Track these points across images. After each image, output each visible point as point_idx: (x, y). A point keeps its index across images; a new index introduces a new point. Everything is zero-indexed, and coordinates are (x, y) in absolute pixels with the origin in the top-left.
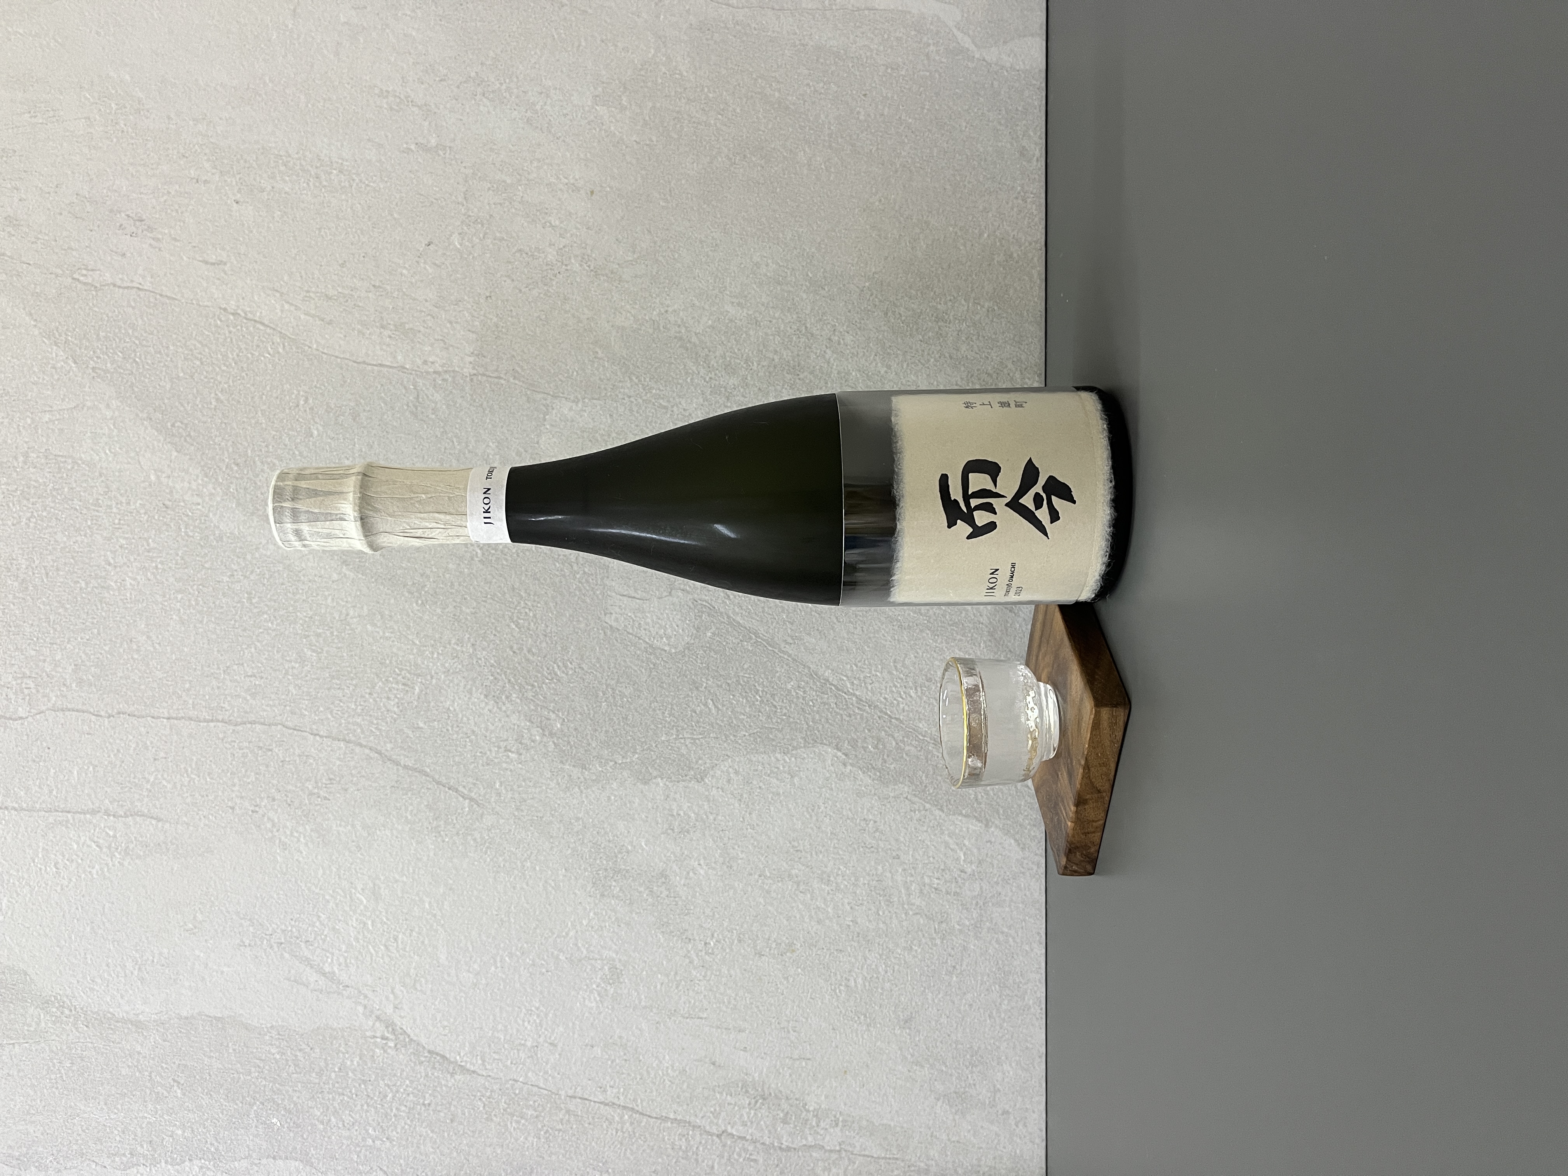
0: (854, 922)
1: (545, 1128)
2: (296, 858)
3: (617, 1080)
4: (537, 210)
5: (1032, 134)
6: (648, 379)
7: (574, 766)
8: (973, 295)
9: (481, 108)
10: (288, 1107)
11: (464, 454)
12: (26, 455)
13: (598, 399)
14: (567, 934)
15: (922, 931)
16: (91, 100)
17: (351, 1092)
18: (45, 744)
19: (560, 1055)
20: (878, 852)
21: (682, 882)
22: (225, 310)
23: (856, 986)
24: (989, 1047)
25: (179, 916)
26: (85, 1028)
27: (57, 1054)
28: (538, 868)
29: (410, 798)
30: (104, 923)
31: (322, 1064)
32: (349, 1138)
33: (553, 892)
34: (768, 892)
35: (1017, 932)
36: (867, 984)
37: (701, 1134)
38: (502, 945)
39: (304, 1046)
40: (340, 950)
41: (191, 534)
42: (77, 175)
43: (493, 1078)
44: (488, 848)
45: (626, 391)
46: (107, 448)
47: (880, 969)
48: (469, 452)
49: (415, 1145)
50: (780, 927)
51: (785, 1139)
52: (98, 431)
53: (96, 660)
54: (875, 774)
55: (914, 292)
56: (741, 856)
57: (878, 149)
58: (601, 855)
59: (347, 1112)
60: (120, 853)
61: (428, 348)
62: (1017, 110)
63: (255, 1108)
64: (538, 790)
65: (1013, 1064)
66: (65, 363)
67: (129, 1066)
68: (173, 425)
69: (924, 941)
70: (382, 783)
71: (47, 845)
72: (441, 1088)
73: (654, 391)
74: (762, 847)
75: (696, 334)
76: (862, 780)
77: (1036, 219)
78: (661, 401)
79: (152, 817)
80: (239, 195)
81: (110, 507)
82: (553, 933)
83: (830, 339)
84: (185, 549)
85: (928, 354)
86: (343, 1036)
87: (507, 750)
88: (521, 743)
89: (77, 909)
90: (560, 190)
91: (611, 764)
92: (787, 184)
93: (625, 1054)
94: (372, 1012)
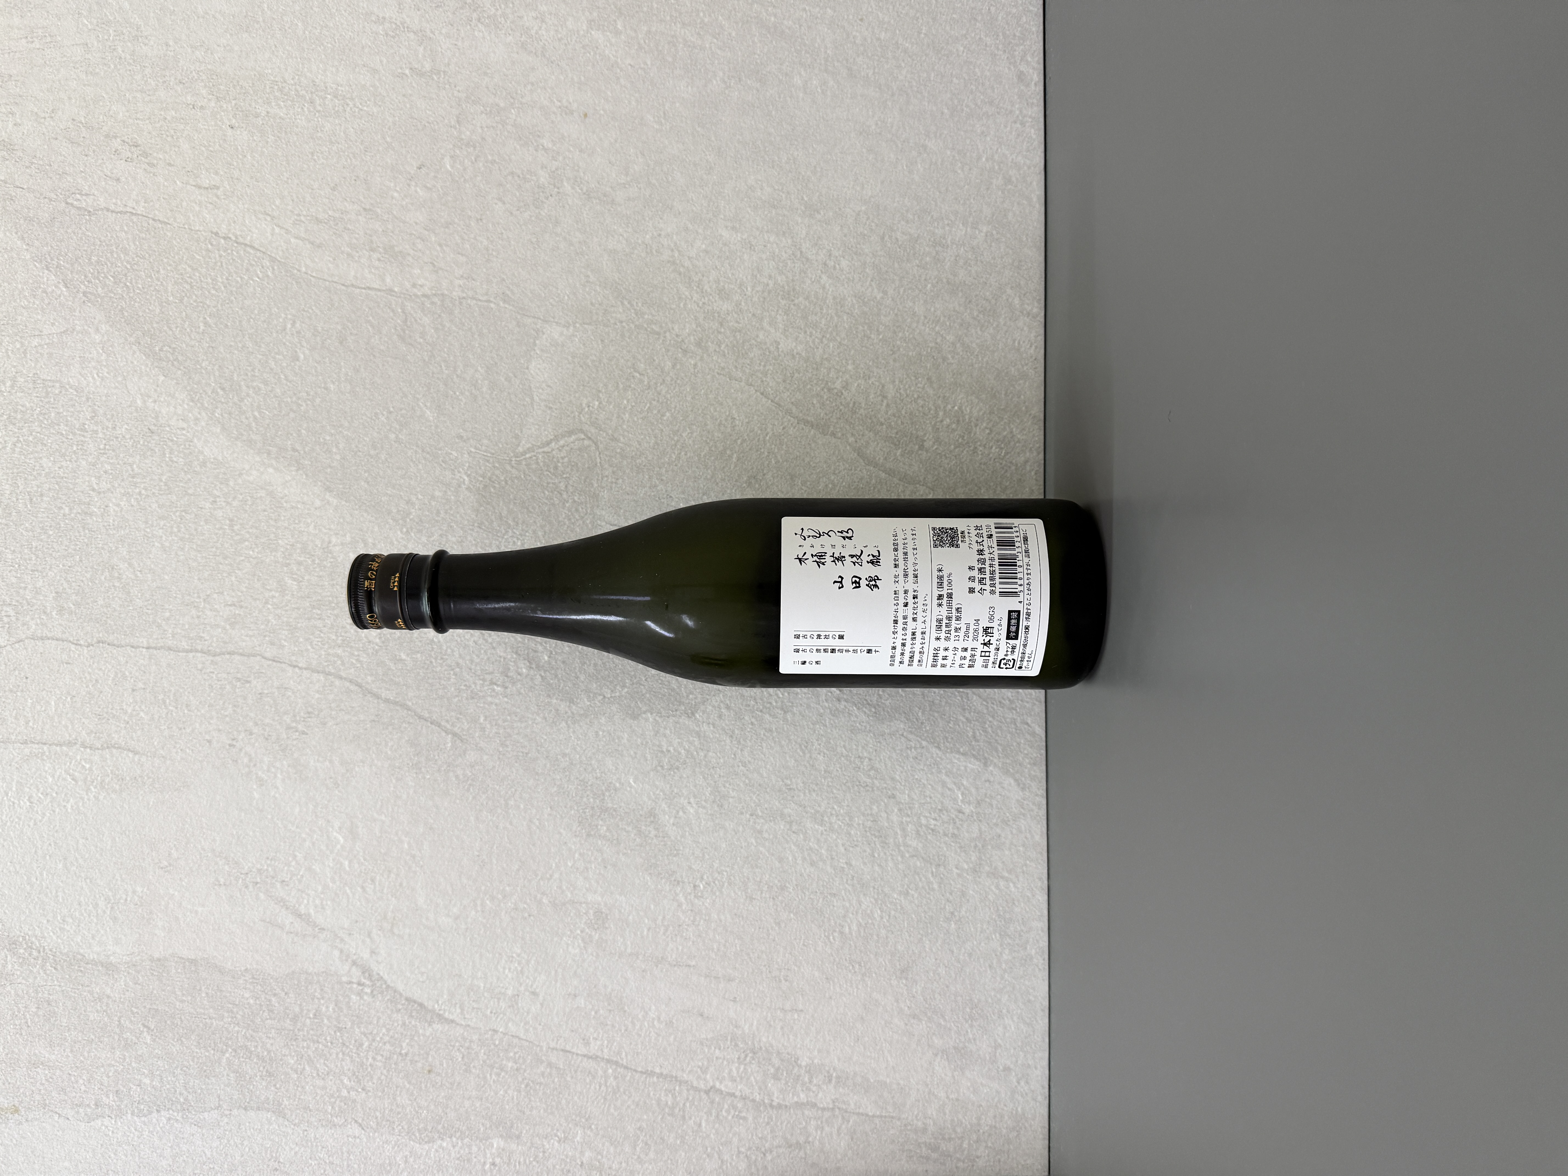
0: (849, 864)
1: (526, 1082)
2: (272, 794)
3: (601, 1032)
4: (530, 133)
5: (1029, 59)
6: (640, 305)
7: (562, 700)
8: (971, 220)
9: (476, 33)
10: (261, 1055)
11: (452, 379)
12: (14, 380)
13: (590, 324)
14: (551, 876)
15: (918, 874)
16: (90, 27)
17: (326, 1039)
18: (23, 674)
19: (542, 1005)
20: (873, 791)
21: (672, 821)
22: (216, 234)
23: (851, 933)
24: (990, 1000)
25: (154, 854)
26: (54, 971)
27: (23, 998)
28: (522, 806)
29: (391, 733)
30: (77, 859)
31: (297, 1009)
32: (324, 1088)
33: (538, 831)
34: (760, 832)
35: (1017, 877)
36: (862, 931)
37: (688, 1090)
38: (483, 888)
39: (278, 991)
40: (316, 892)
41: (175, 459)
42: (74, 101)
43: (473, 1028)
44: (470, 785)
45: (619, 316)
46: (95, 372)
47: (876, 916)
48: (458, 376)
49: (391, 1096)
50: (772, 869)
51: (776, 1095)
52: (87, 355)
53: (78, 588)
54: (870, 711)
55: (911, 217)
56: (732, 794)
57: (874, 73)
58: (588, 793)
59: (322, 1061)
60: (95, 787)
61: (417, 271)
62: (1015, 35)
63: (227, 1055)
64: (523, 725)
65: (1015, 1018)
66: (56, 287)
67: (97, 1011)
68: (161, 350)
69: (920, 885)
70: (362, 717)
71: (21, 778)
72: (419, 1037)
73: (646, 316)
74: (753, 785)
75: (689, 258)
76: (856, 716)
77: (1036, 143)
78: (654, 327)
79: (129, 750)
80: (234, 121)
81: (96, 432)
82: (536, 875)
83: (825, 264)
84: (170, 474)
85: (925, 280)
86: (318, 982)
87: (492, 683)
88: (507, 676)
89: (50, 845)
90: (554, 113)
91: (601, 698)
92: (782, 107)
93: (609, 1004)
94: (348, 956)
